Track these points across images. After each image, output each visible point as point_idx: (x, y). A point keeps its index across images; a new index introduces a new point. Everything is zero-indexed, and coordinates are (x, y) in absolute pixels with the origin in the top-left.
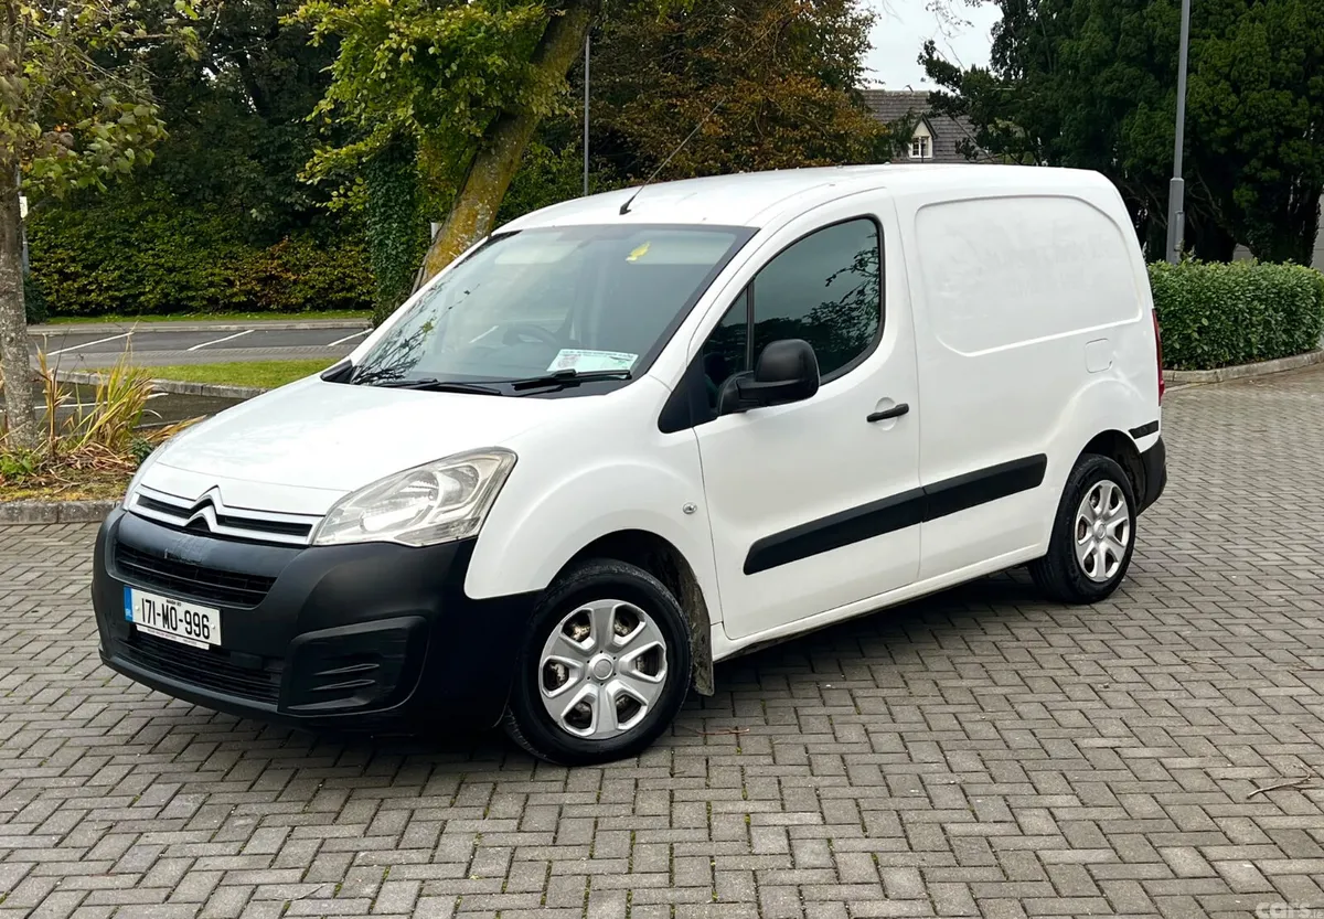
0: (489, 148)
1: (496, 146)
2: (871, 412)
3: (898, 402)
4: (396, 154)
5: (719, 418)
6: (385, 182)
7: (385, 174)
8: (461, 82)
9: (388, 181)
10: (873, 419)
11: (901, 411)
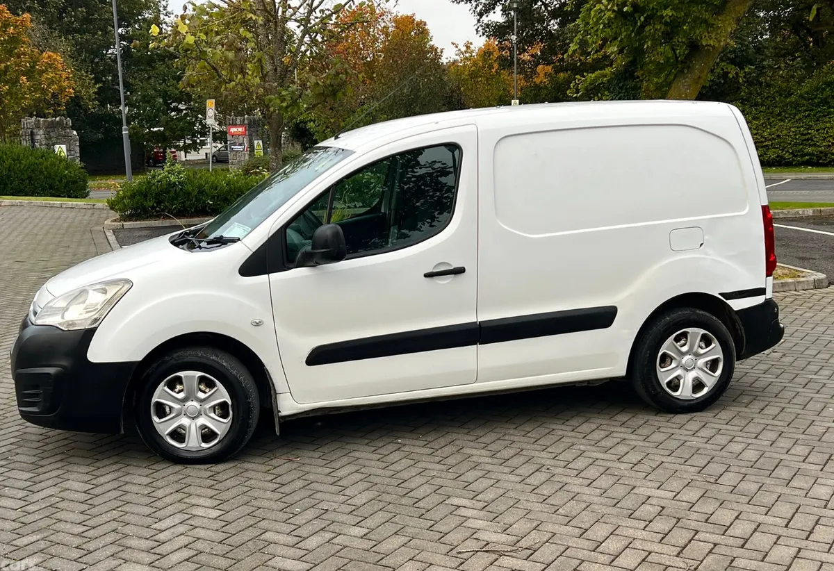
0: (683, 69)
1: (689, 67)
2: (430, 270)
3: (455, 264)
4: (627, 75)
5: (293, 270)
6: (620, 93)
7: (620, 88)
8: (647, 28)
9: (621, 93)
10: (428, 275)
11: (460, 271)
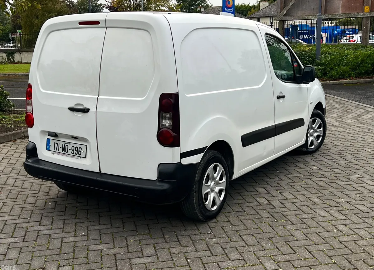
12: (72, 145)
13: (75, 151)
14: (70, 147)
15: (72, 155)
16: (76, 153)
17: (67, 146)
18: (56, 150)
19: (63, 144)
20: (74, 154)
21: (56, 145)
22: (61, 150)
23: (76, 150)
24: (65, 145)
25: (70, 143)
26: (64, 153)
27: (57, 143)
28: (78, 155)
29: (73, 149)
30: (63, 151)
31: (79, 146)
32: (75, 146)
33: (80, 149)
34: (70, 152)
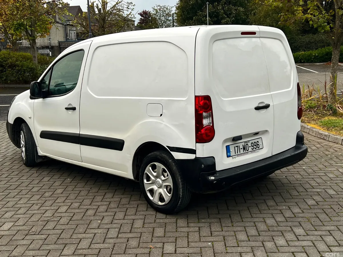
12: (251, 142)
13: (254, 147)
14: (250, 144)
15: (253, 151)
16: (256, 148)
17: (247, 145)
18: (237, 153)
19: (243, 145)
20: (254, 149)
21: (236, 148)
22: (242, 151)
23: (255, 145)
24: (245, 145)
25: (249, 141)
26: (246, 152)
27: (238, 146)
28: (257, 149)
29: (252, 145)
30: (245, 151)
31: (256, 141)
32: (253, 141)
33: (258, 142)
34: (250, 149)
